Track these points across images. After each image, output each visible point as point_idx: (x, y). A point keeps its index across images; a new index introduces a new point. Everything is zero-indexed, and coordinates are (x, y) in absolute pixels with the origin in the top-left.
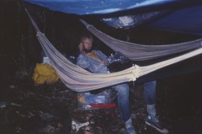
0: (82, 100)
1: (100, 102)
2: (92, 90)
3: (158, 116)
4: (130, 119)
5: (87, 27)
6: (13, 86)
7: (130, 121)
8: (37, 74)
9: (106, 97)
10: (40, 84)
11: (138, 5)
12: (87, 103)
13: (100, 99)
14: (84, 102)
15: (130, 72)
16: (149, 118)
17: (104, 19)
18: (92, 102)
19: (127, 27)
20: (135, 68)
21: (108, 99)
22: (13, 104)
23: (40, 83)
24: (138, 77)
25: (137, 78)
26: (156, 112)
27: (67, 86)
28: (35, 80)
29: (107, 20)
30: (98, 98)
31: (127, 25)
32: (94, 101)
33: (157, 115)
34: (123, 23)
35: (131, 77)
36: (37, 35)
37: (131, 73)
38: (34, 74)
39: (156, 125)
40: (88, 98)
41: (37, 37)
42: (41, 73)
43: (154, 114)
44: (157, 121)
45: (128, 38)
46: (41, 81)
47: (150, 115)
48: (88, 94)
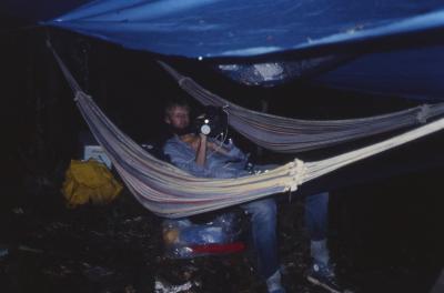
0: (172, 237)
1: (211, 240)
2: (196, 215)
3: (335, 265)
4: (278, 272)
5: (180, 82)
6: (21, 210)
7: (276, 276)
8: (72, 183)
9: (224, 230)
10: (79, 206)
11: (311, 42)
12: (183, 243)
13: (212, 235)
14: (178, 240)
15: (286, 173)
16: (316, 268)
17: (221, 67)
18: (194, 241)
19: (269, 82)
20: (296, 165)
21: (228, 233)
22: (22, 248)
23: (78, 202)
24: (301, 183)
25: (299, 186)
26: (330, 255)
27: (147, 205)
28: (68, 196)
29: (228, 67)
30: (208, 233)
31: (271, 79)
32: (199, 238)
33: (330, 262)
34: (263, 74)
35: (287, 184)
36: (76, 99)
37: (288, 175)
38: (65, 184)
39: (329, 284)
40: (185, 232)
41: (75, 103)
42: (80, 181)
43: (325, 259)
44: (332, 275)
45: (265, 106)
46: (81, 198)
47: (317, 262)
48: (186, 224)
